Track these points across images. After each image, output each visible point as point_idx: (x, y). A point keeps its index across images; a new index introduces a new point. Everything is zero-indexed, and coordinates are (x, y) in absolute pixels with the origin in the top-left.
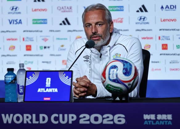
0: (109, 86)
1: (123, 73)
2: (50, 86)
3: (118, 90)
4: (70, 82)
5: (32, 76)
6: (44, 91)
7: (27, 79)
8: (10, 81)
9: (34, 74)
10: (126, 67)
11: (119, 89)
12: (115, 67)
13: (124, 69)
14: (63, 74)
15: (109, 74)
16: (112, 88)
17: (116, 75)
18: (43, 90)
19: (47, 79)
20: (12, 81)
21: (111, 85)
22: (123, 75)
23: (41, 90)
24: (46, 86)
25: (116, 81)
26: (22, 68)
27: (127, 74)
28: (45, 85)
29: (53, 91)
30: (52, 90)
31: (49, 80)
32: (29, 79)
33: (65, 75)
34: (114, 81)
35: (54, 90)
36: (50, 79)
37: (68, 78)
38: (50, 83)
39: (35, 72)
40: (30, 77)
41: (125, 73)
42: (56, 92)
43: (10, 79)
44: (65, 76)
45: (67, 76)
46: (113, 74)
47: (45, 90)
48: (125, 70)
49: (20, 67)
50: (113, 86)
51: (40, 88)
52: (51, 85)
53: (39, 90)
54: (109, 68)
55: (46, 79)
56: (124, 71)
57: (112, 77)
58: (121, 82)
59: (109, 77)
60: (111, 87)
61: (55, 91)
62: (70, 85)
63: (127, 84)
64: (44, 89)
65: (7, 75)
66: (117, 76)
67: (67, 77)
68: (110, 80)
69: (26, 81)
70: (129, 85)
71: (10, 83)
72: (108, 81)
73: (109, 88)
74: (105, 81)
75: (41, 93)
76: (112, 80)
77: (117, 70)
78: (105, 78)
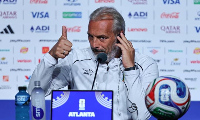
0: (159, 110)
1: (177, 94)
2: (84, 109)
3: (169, 115)
4: (111, 105)
5: (60, 97)
6: (77, 116)
7: (54, 100)
9: (63, 94)
10: (179, 86)
11: (171, 114)
12: (167, 87)
13: (177, 89)
14: (101, 94)
15: (160, 95)
16: (162, 113)
17: (168, 96)
18: (75, 114)
19: (81, 100)
20: (26, 103)
21: (161, 109)
22: (177, 97)
23: (73, 114)
24: (80, 109)
25: (169, 104)
26: (37, 87)
27: (182, 95)
28: (78, 107)
29: (89, 116)
30: (88, 114)
31: (82, 102)
32: (56, 100)
33: (103, 95)
34: (166, 103)
35: (91, 114)
36: (84, 100)
37: (108, 100)
38: (84, 106)
39: (64, 92)
40: (58, 98)
41: (180, 93)
42: (93, 117)
43: (24, 100)
44: (104, 97)
46: (165, 95)
47: (79, 114)
48: (179, 90)
50: (163, 110)
51: (72, 111)
52: (86, 108)
53: (71, 114)
54: (159, 88)
55: (79, 101)
56: (178, 92)
57: (163, 99)
58: (175, 105)
59: (160, 99)
60: (161, 111)
61: (91, 116)
62: (111, 108)
63: (180, 107)
64: (77, 113)
65: (18, 94)
66: (170, 97)
67: (107, 98)
68: (161, 102)
69: (53, 102)
70: (183, 108)
71: (23, 105)
72: (158, 103)
73: (158, 112)
74: (153, 103)
75: (73, 117)
76: (163, 103)
77: (170, 91)
78: (154, 100)
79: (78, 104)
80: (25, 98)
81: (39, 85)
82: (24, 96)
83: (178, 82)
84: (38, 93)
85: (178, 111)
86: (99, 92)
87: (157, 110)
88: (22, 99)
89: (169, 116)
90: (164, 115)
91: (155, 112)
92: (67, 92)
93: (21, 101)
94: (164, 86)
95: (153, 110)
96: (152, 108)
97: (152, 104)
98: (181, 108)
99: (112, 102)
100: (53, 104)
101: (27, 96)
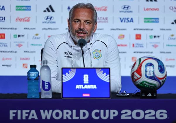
0: (145, 83)
1: (159, 70)
4: (109, 79)
5: (69, 73)
6: (83, 88)
7: (64, 75)
8: (35, 78)
9: (71, 71)
10: (160, 65)
11: (154, 86)
12: (151, 65)
14: (101, 71)
15: (146, 71)
16: (147, 85)
17: (153, 72)
19: (85, 76)
20: (37, 78)
21: (146, 82)
22: (159, 73)
23: (79, 87)
24: (85, 83)
25: (153, 78)
27: (162, 72)
28: (83, 81)
29: (92, 88)
30: (91, 87)
31: (86, 77)
32: (65, 75)
33: (102, 72)
34: (151, 78)
35: (93, 87)
36: (87, 76)
37: (106, 75)
38: (87, 80)
39: (71, 69)
40: (67, 74)
41: (161, 70)
42: (95, 89)
44: (103, 73)
45: (105, 72)
46: (150, 71)
47: (84, 86)
49: (44, 64)
50: (148, 83)
51: (79, 84)
52: (89, 81)
53: (78, 87)
55: (83, 76)
56: (160, 69)
57: (149, 75)
58: (157, 79)
59: (146, 75)
60: (146, 83)
61: (94, 88)
62: (109, 82)
64: (82, 86)
66: (154, 73)
67: (105, 74)
68: (147, 77)
69: (63, 77)
70: (162, 82)
71: (35, 79)
72: (144, 78)
73: (144, 85)
74: (140, 78)
75: (80, 89)
76: (148, 77)
77: (154, 68)
78: (141, 75)
79: (83, 78)
80: (36, 74)
81: (47, 64)
82: (36, 73)
83: (158, 61)
84: (46, 70)
85: (159, 84)
86: (99, 69)
87: (143, 83)
88: (34, 75)
89: (152, 88)
90: (148, 87)
91: (141, 85)
92: (74, 69)
93: (34, 77)
94: (149, 64)
95: (139, 83)
96: (139, 81)
97: (138, 79)
98: (161, 82)
99: (110, 77)
100: (63, 79)
101: (37, 73)
